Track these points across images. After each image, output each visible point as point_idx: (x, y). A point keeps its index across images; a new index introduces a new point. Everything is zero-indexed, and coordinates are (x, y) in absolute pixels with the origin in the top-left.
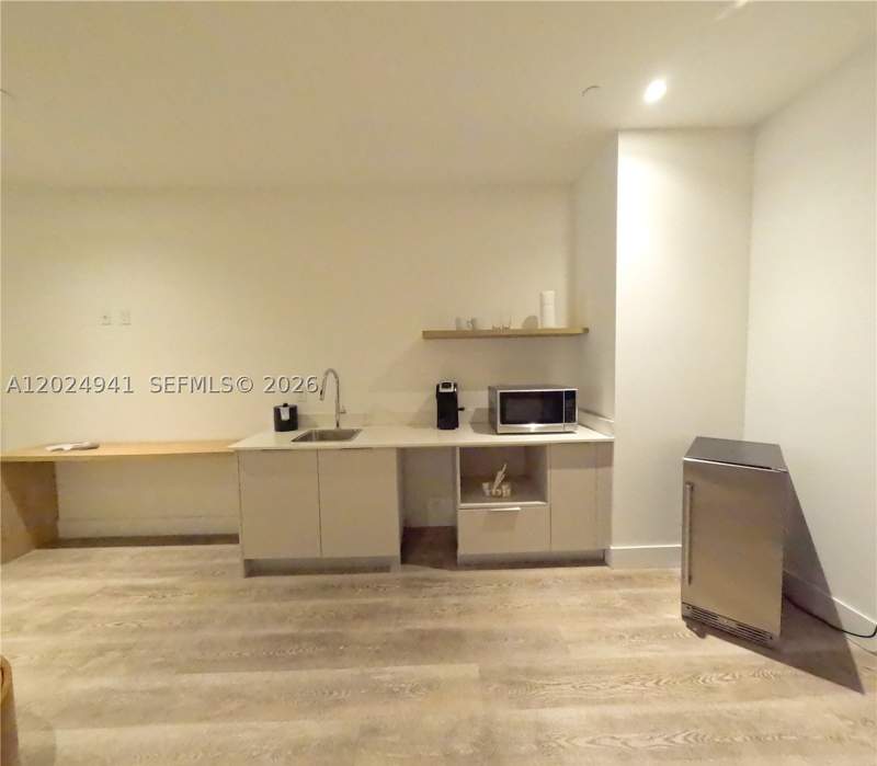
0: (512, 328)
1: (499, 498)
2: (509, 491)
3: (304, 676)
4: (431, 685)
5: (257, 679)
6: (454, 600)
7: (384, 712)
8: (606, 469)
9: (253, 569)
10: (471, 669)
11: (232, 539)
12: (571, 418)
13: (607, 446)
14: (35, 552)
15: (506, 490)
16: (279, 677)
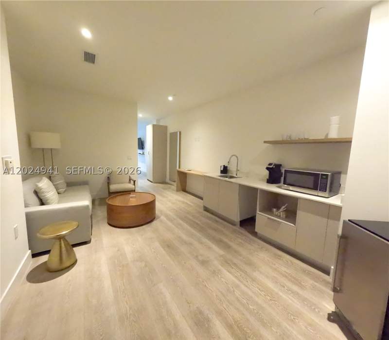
0: (310, 138)
1: (279, 217)
2: (284, 215)
3: (193, 231)
4: (210, 248)
5: (185, 225)
6: (240, 241)
7: (196, 244)
8: (336, 222)
9: (206, 209)
10: (222, 252)
11: (201, 198)
12: (324, 189)
13: (338, 209)
14: (181, 191)
15: (283, 215)
16: (189, 228)
